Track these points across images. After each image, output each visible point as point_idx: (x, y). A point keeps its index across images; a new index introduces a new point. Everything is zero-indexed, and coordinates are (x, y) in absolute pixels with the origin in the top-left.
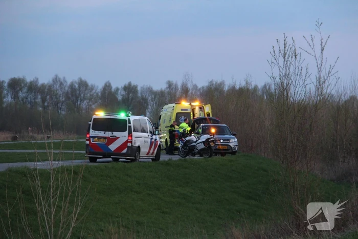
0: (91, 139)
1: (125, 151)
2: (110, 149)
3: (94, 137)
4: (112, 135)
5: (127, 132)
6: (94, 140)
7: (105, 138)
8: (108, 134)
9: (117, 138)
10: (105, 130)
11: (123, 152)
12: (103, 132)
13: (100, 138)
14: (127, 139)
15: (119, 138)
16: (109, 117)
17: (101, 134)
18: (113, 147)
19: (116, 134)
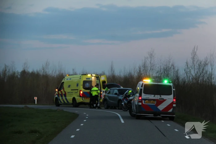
0: (143, 101)
1: (171, 111)
2: (159, 109)
3: (145, 100)
4: (160, 98)
5: (172, 95)
6: (146, 101)
7: (154, 100)
8: (157, 97)
9: (164, 100)
10: (155, 94)
11: (169, 111)
12: (153, 95)
13: (150, 100)
14: (172, 101)
15: (166, 100)
16: (157, 83)
17: (151, 97)
18: (161, 107)
19: (164, 97)
